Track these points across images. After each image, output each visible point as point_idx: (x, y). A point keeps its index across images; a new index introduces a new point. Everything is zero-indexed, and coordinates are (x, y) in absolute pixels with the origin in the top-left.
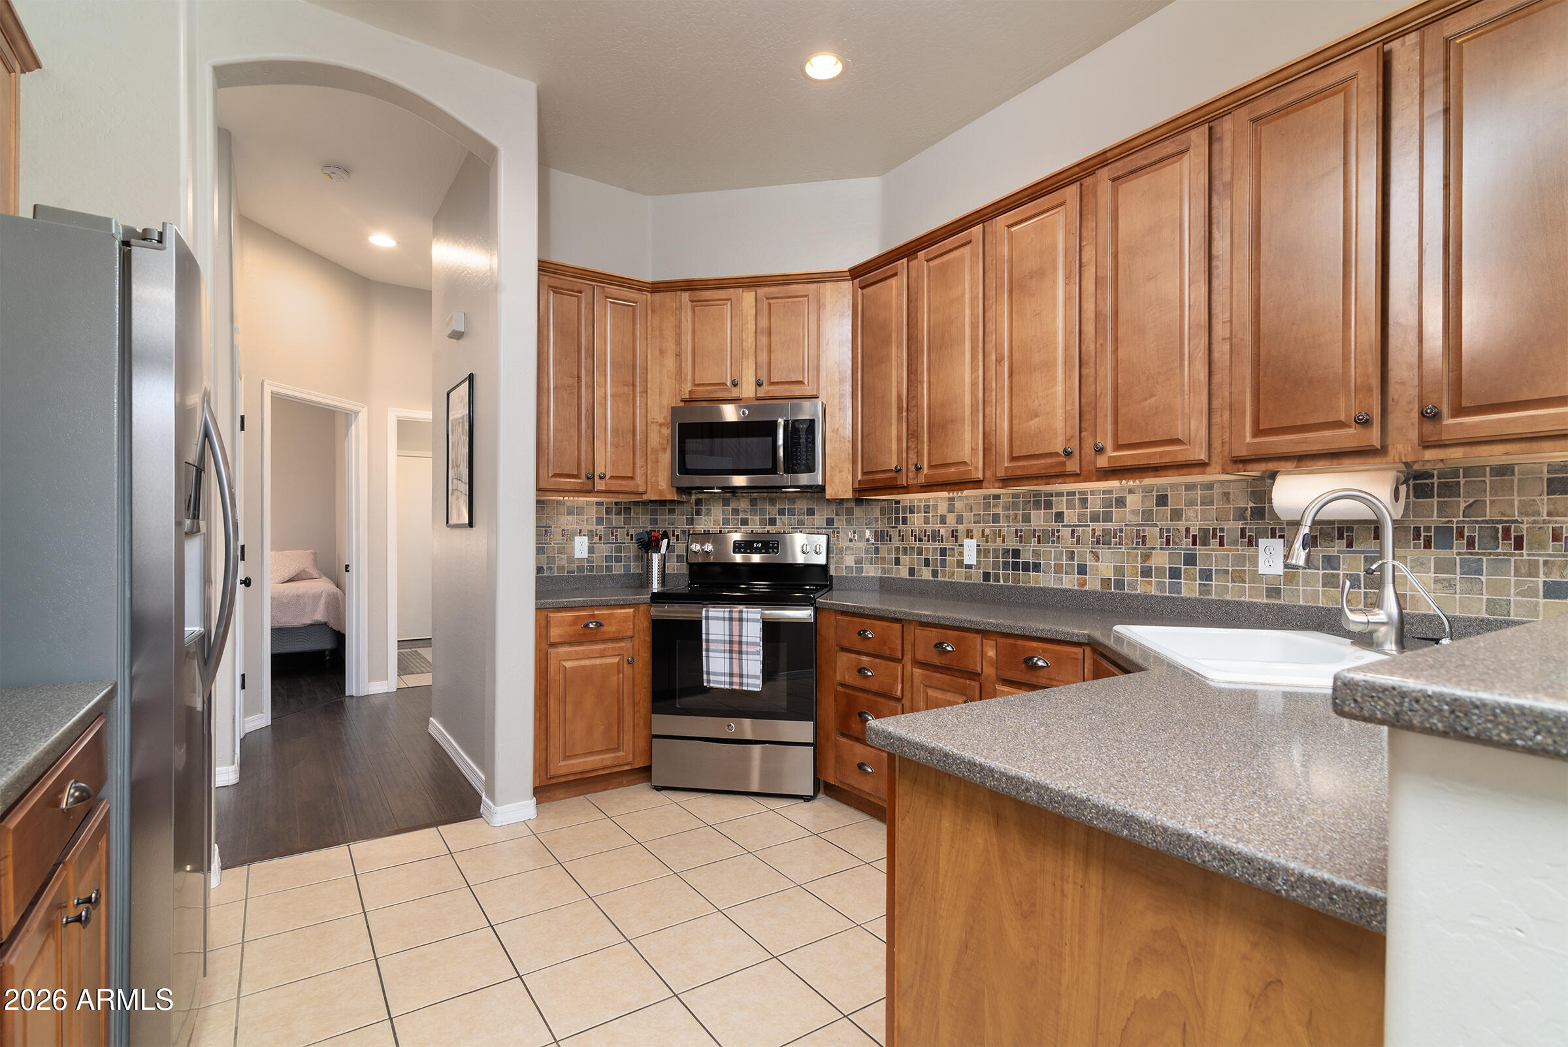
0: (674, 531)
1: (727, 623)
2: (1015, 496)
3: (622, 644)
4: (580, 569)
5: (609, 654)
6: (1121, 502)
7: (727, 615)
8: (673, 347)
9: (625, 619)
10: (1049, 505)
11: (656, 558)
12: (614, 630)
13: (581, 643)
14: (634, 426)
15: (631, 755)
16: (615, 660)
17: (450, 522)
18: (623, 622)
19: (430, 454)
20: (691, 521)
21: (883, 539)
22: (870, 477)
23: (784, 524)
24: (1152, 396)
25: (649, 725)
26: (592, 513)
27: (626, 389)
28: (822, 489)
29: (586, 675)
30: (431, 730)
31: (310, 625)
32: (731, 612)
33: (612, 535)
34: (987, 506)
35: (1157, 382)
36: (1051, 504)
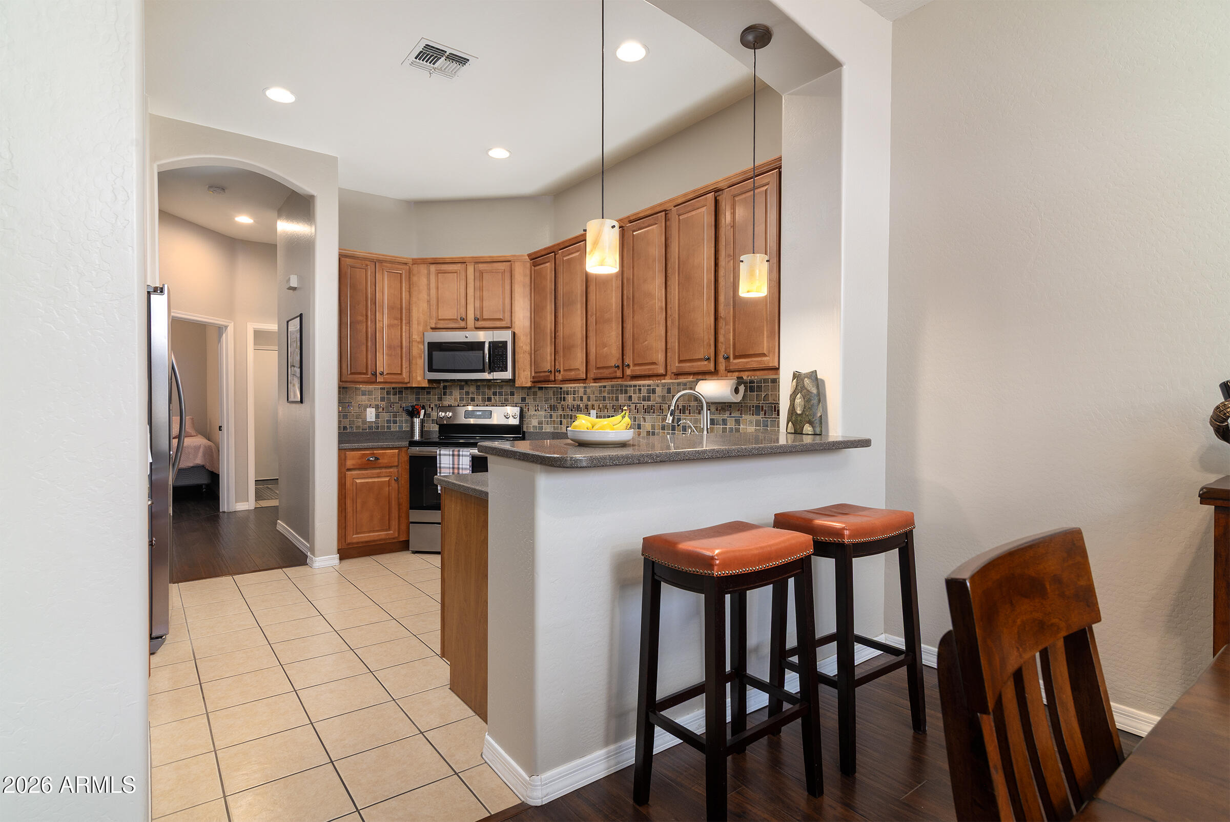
0: (430, 405)
1: (451, 457)
2: (612, 386)
3: (392, 470)
4: (370, 428)
5: (383, 475)
6: (654, 391)
7: (451, 453)
8: (426, 296)
9: (393, 455)
10: (626, 392)
11: (417, 421)
12: (386, 462)
13: (366, 469)
14: (401, 343)
15: (397, 533)
16: (387, 479)
17: (289, 400)
18: (392, 457)
19: (276, 348)
20: (440, 399)
21: (554, 410)
22: (538, 374)
23: (496, 401)
24: (646, 340)
25: (408, 517)
26: (378, 394)
27: (396, 322)
28: (513, 381)
29: (369, 487)
30: (279, 528)
31: (193, 467)
32: (453, 451)
33: (391, 407)
34: (601, 392)
35: (648, 334)
36: (627, 391)
